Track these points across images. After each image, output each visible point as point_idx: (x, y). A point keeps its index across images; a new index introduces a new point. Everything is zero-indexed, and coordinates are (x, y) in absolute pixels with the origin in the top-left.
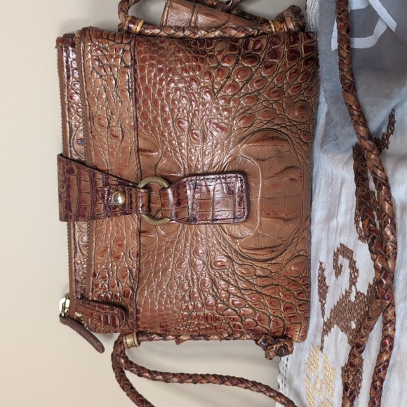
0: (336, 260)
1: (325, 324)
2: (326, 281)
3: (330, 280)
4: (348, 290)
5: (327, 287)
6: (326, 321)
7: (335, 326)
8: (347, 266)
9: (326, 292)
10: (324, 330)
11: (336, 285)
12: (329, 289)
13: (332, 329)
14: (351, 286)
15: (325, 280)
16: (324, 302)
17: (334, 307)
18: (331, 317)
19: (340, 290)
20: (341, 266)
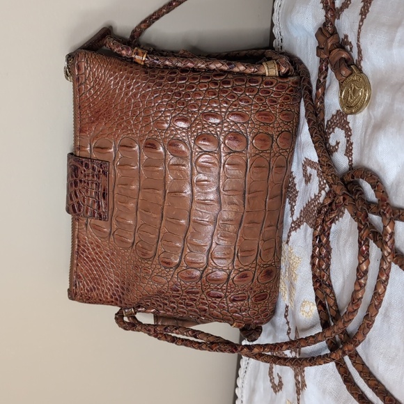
0: (305, 170)
1: (293, 222)
2: (297, 187)
3: (300, 186)
4: (317, 194)
5: (297, 192)
6: (295, 219)
7: (305, 223)
8: (316, 175)
9: (296, 196)
10: (292, 227)
11: (306, 191)
12: (299, 194)
13: (302, 227)
14: (320, 191)
15: (295, 186)
16: (294, 204)
17: (304, 208)
18: (301, 216)
19: (308, 194)
20: (310, 175)
